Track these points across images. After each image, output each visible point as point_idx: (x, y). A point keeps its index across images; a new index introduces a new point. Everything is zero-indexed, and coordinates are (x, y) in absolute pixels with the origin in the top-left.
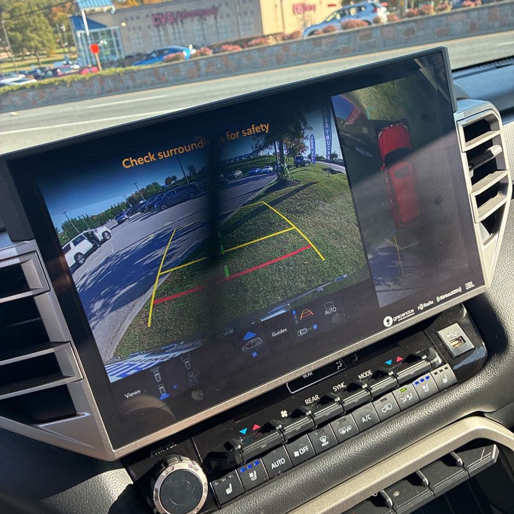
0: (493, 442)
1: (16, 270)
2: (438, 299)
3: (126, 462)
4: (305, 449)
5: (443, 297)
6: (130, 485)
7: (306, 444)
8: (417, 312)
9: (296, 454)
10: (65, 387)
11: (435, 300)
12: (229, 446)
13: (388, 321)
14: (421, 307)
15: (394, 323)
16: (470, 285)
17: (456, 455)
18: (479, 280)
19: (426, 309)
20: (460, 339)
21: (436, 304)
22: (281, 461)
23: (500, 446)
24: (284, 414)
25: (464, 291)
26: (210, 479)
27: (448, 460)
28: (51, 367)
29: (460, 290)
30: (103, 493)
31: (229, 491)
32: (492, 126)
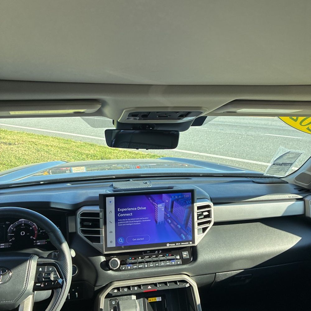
0: (188, 283)
1: (98, 214)
2: (182, 244)
3: (106, 255)
4: (141, 266)
5: (183, 244)
6: (105, 261)
7: (142, 265)
8: (176, 245)
9: (139, 266)
10: (99, 237)
11: (181, 244)
12: (126, 260)
13: (168, 245)
14: (177, 244)
15: (169, 246)
16: (191, 243)
17: (178, 282)
18: (194, 242)
19: (178, 245)
20: (187, 255)
21: (181, 245)
22: (136, 267)
23: (190, 284)
24: (140, 258)
25: (189, 244)
26: (120, 265)
27: (175, 282)
28: (98, 232)
29: (188, 243)
30: (100, 260)
31: (123, 268)
32: (210, 207)
